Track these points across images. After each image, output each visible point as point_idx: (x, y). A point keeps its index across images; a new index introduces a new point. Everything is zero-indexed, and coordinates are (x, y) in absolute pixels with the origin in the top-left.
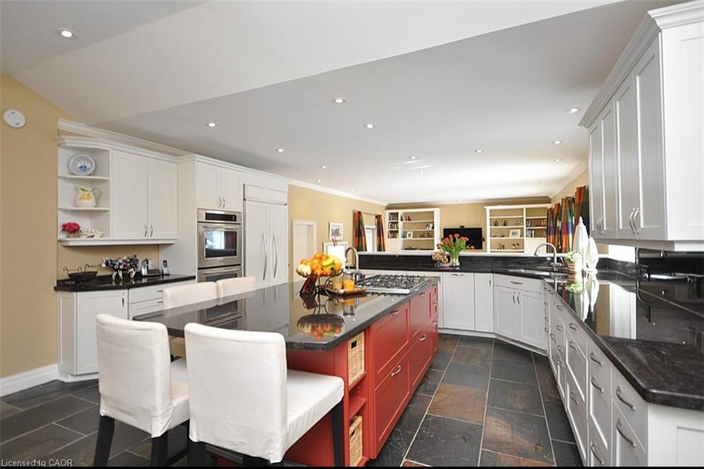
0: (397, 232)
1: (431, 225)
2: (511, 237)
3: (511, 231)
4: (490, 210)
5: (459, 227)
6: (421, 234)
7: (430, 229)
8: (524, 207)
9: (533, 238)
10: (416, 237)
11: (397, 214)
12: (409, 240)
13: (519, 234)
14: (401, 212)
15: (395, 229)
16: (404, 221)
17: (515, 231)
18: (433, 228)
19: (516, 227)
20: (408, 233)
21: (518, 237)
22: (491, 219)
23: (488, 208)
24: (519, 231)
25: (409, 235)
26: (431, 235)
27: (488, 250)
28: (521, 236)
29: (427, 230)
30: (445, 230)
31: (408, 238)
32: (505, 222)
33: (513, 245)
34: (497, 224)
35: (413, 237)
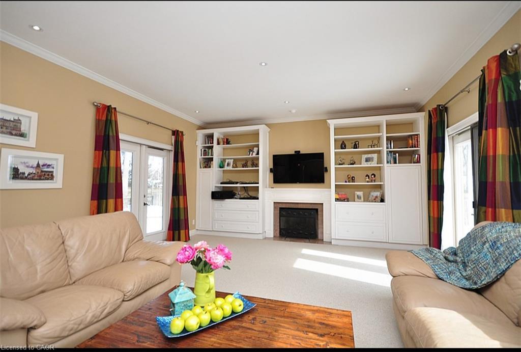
0: (212, 159)
1: (255, 150)
2: (365, 165)
3: (364, 156)
4: (336, 126)
5: (293, 153)
7: (254, 155)
8: (383, 119)
9: (397, 164)
10: (236, 167)
11: (213, 135)
12: (227, 171)
13: (376, 159)
14: (217, 133)
15: (210, 156)
16: (221, 145)
17: (370, 156)
18: (258, 153)
19: (371, 149)
20: (227, 161)
21: (374, 164)
22: (335, 140)
23: (333, 123)
24: (375, 156)
25: (228, 165)
26: (255, 163)
27: (332, 184)
28: (380, 161)
29: (250, 156)
30: (274, 156)
31: (226, 168)
32: (355, 142)
33: (367, 176)
34: (345, 146)
35: (233, 167)
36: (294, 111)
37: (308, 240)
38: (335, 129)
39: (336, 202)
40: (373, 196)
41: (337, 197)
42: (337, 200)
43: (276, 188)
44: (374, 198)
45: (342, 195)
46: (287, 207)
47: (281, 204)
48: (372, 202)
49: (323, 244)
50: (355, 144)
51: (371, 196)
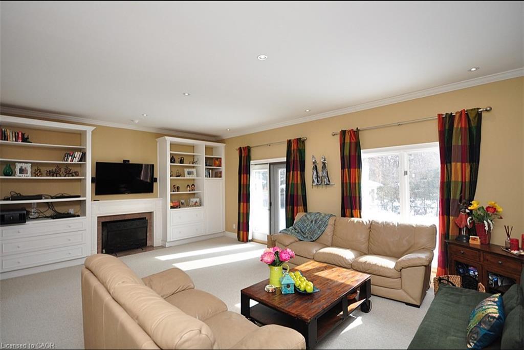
1: (78, 155)
2: (187, 177)
3: (187, 170)
5: (122, 162)
6: (54, 168)
7: (76, 161)
8: (203, 144)
9: (211, 178)
10: (40, 175)
13: (195, 173)
16: (10, 142)
17: (190, 170)
18: (83, 159)
19: (192, 165)
21: (194, 177)
23: (169, 139)
24: (195, 170)
27: (168, 194)
28: (198, 175)
29: (69, 161)
30: (98, 164)
32: (181, 158)
33: (188, 186)
34: (174, 160)
35: (34, 174)
36: (137, 121)
37: (140, 250)
38: (171, 144)
39: (172, 210)
40: (192, 202)
41: (172, 205)
42: (172, 207)
43: (101, 200)
44: (194, 203)
45: (175, 203)
46: (112, 220)
47: (104, 219)
48: (193, 206)
49: (153, 249)
50: (181, 160)
51: (191, 202)
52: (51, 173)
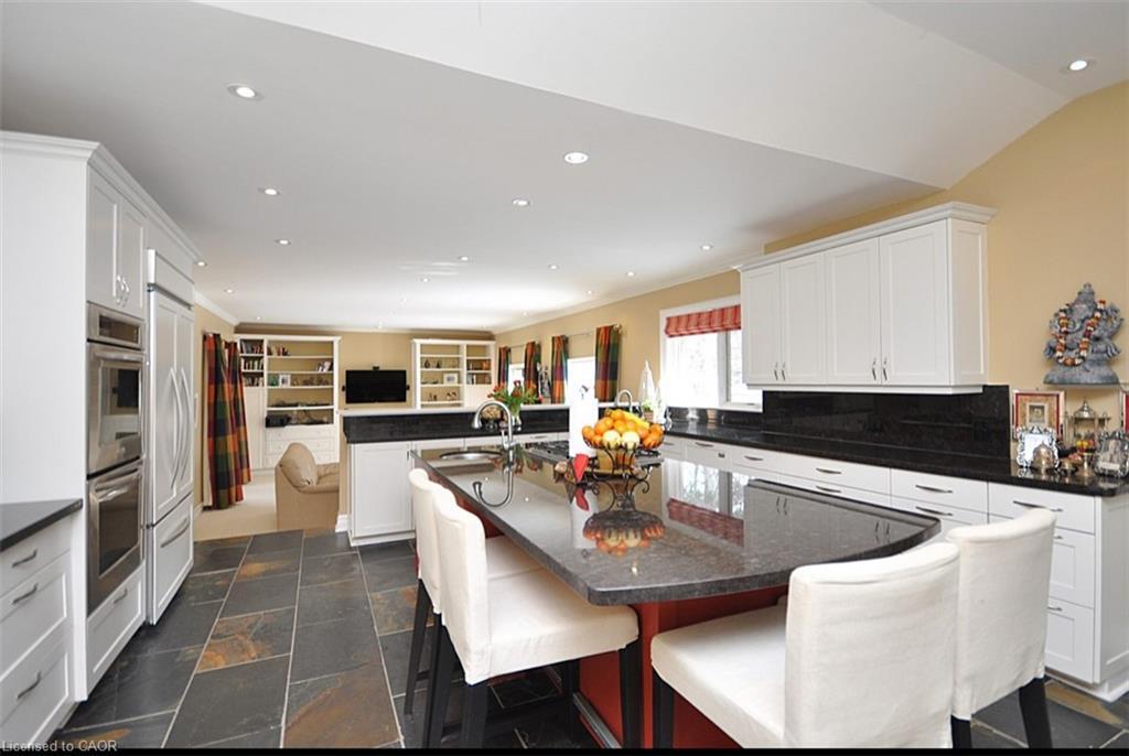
0: (262, 375)
1: (327, 364)
2: (446, 384)
3: (446, 376)
4: (422, 345)
5: (372, 369)
6: (308, 378)
7: (325, 371)
8: (464, 343)
9: (474, 385)
10: (298, 385)
11: (262, 341)
12: (283, 390)
13: (456, 380)
14: (268, 340)
15: (256, 370)
16: (275, 356)
17: (451, 375)
18: (331, 368)
19: (451, 369)
20: (281, 377)
21: (454, 383)
22: (422, 358)
23: (418, 342)
24: (456, 376)
25: (284, 381)
26: (328, 380)
27: (416, 404)
28: (459, 382)
29: (320, 371)
30: (348, 373)
31: (281, 386)
32: (438, 362)
33: (448, 394)
34: (429, 365)
35: (292, 384)
38: (420, 348)
50: (438, 364)
52: (306, 383)
